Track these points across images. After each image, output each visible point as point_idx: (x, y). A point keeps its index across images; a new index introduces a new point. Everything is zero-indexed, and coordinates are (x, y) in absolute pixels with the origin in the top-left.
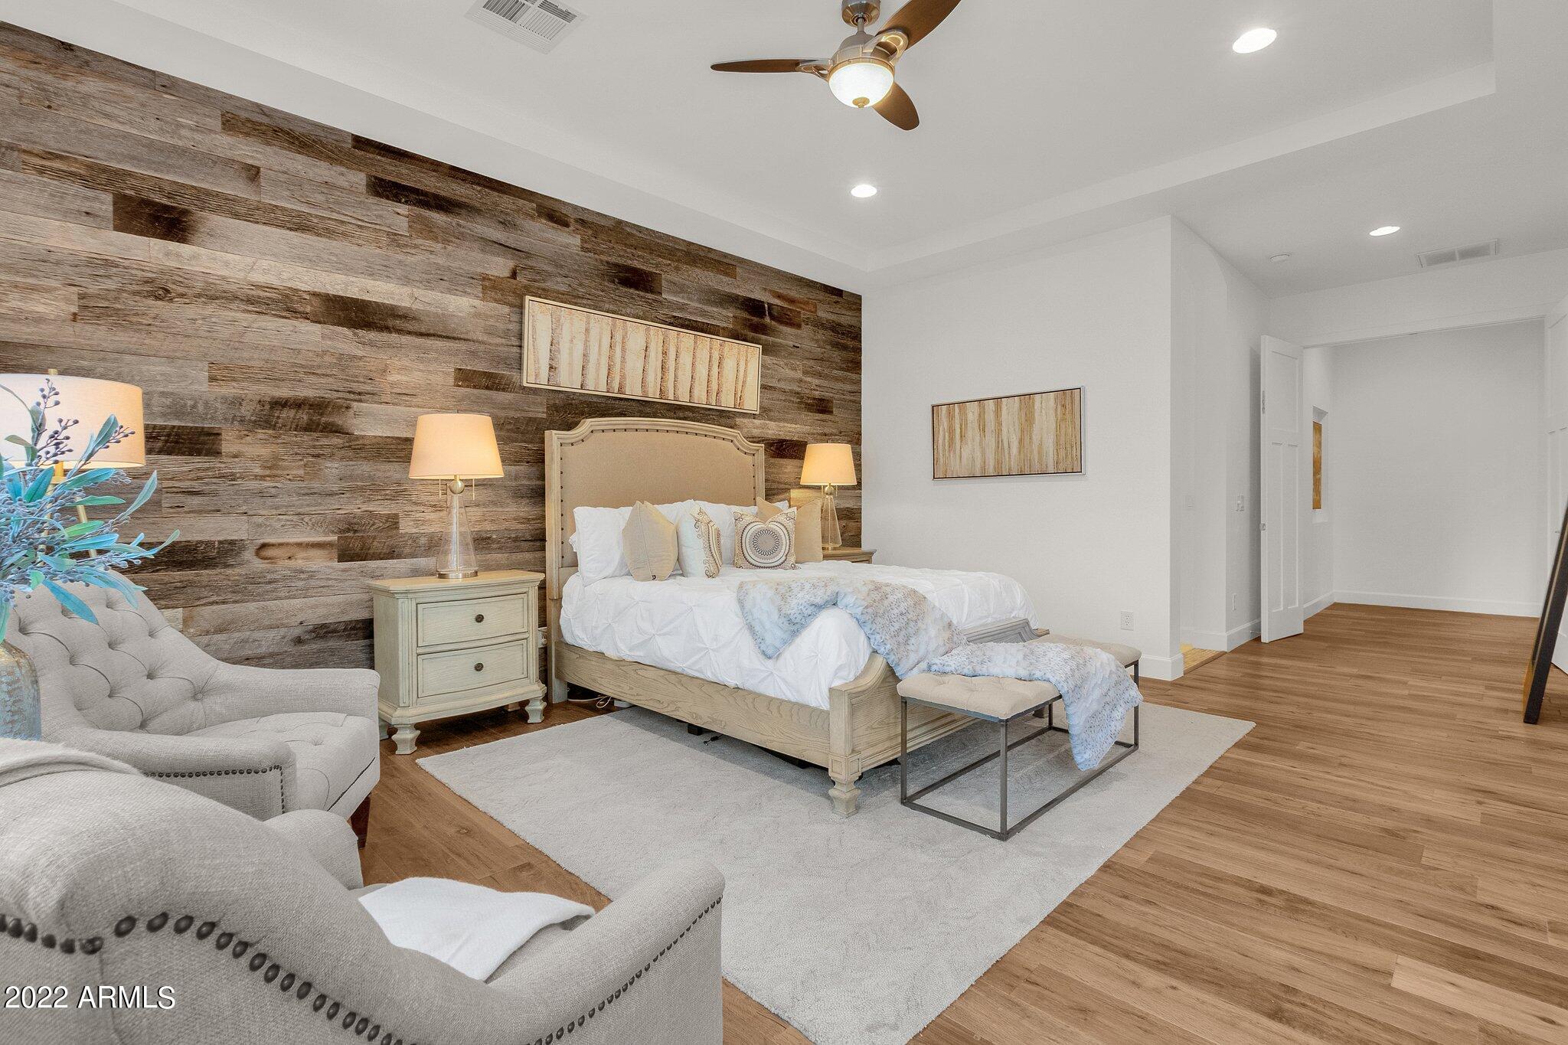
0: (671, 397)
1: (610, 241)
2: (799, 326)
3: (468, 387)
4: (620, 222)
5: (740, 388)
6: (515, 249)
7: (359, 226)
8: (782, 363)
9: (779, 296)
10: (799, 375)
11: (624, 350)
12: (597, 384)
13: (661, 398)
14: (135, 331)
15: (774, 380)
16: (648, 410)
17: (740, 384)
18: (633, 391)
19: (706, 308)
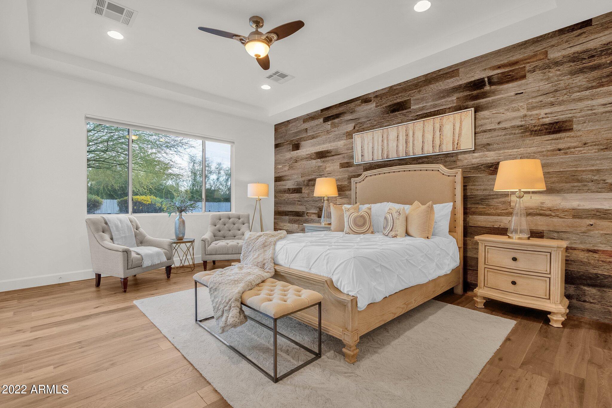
0: (411, 154)
1: (387, 97)
2: (524, 77)
3: (342, 168)
4: (391, 87)
5: (456, 138)
6: (355, 119)
7: (322, 132)
8: (501, 111)
9: (499, 67)
10: (523, 112)
11: (388, 140)
12: (378, 157)
13: (407, 156)
14: (294, 170)
15: (493, 125)
16: (403, 162)
17: (457, 136)
18: (393, 156)
19: (437, 102)
